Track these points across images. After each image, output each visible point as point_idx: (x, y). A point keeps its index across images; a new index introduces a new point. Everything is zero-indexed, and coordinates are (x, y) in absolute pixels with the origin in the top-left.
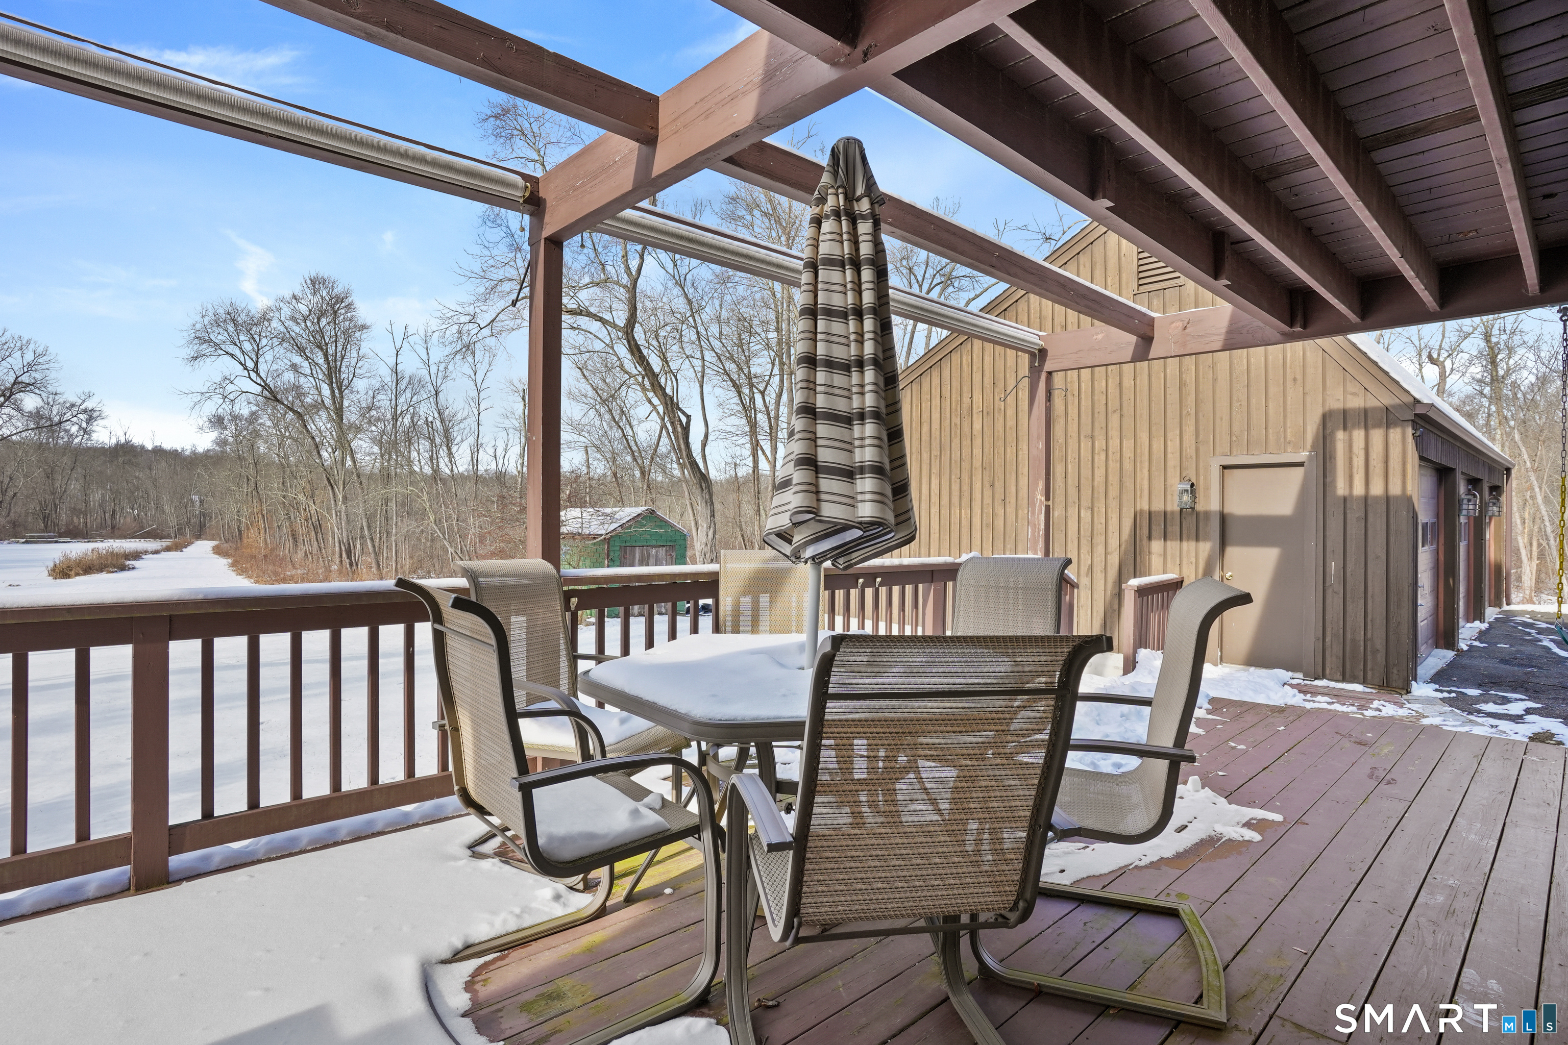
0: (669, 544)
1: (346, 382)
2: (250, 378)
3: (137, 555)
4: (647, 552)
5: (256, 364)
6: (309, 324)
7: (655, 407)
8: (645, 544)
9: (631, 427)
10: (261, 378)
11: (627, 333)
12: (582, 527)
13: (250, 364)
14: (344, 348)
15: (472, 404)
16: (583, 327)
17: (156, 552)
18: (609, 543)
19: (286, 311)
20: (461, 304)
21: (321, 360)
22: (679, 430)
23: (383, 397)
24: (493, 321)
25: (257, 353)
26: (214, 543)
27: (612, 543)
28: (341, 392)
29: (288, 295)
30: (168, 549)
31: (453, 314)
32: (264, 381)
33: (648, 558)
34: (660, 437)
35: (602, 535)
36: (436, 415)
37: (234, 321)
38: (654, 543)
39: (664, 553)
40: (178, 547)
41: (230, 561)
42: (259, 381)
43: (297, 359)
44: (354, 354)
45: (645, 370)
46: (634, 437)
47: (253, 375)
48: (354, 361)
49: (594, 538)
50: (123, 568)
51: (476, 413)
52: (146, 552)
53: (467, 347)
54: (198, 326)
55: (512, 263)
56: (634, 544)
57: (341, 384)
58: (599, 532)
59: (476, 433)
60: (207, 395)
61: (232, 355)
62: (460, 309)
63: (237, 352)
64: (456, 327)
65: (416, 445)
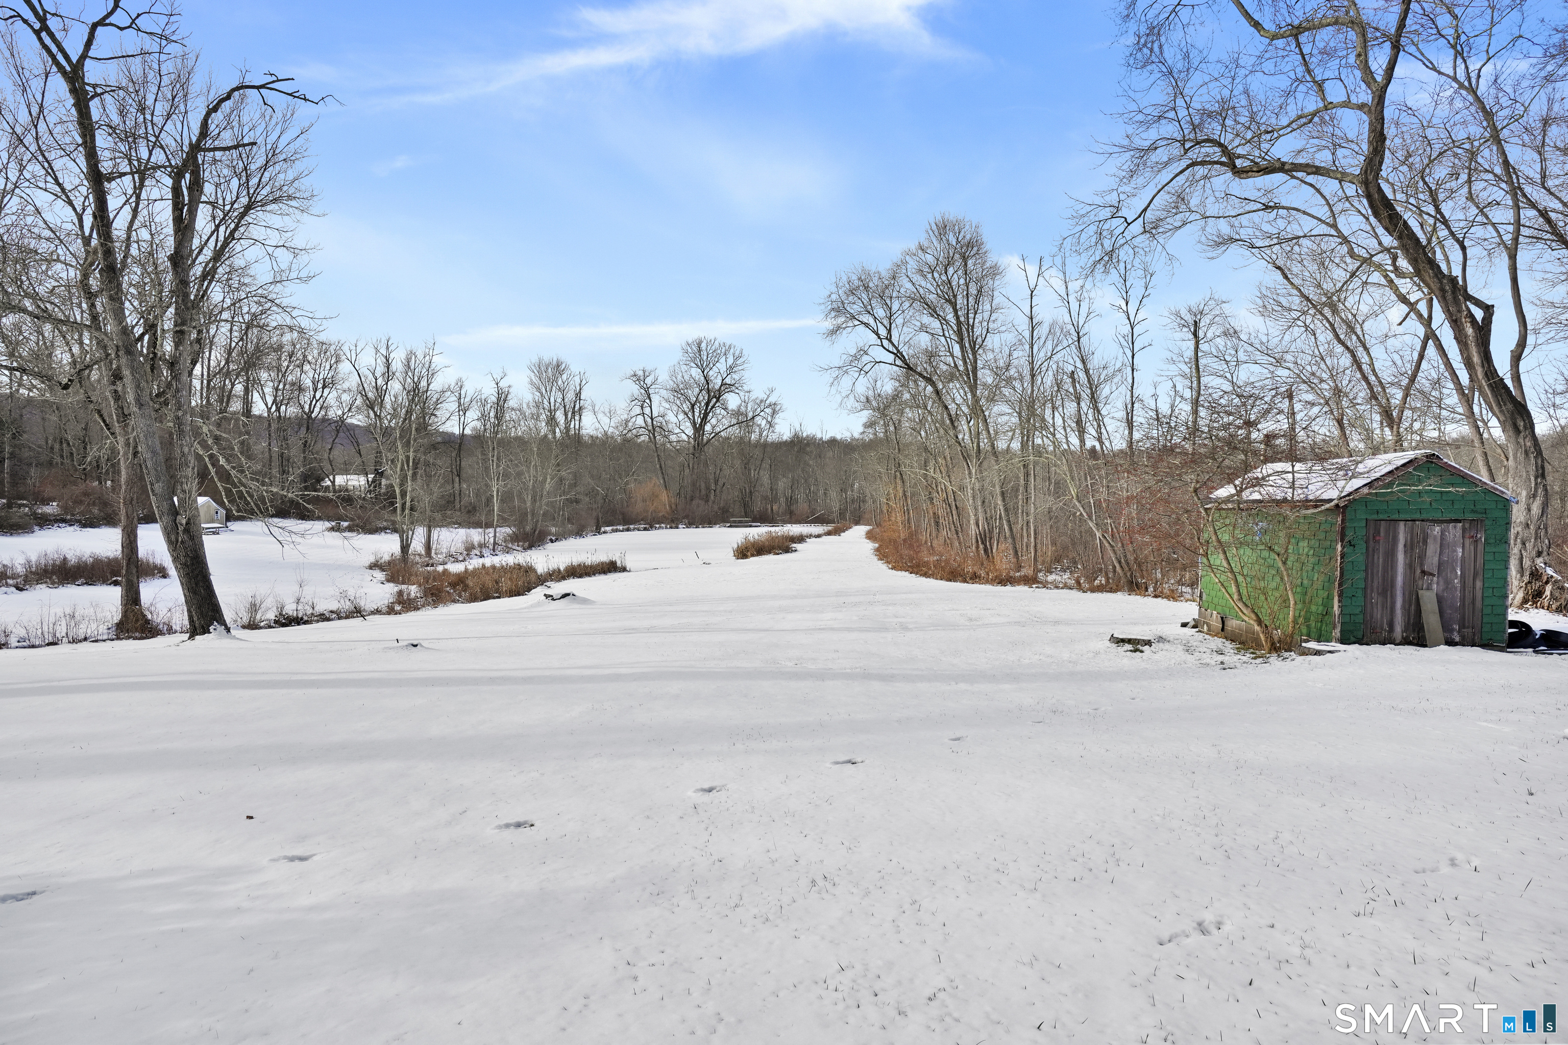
0: (1470, 516)
1: (979, 340)
2: (882, 346)
3: (801, 539)
4: (1424, 531)
5: (889, 331)
6: (936, 275)
7: (1412, 306)
8: (1417, 516)
9: (1366, 349)
10: (893, 345)
11: (1366, 183)
12: (1293, 486)
13: (883, 332)
14: (977, 302)
15: (1125, 344)
16: (1284, 204)
17: (819, 536)
18: (1343, 513)
19: (912, 264)
20: (1102, 194)
21: (950, 317)
22: (1470, 331)
23: (1021, 353)
24: (1145, 210)
25: (890, 319)
26: (868, 528)
27: (1349, 514)
28: (974, 353)
29: (913, 246)
30: (829, 533)
31: (1089, 208)
32: (897, 348)
33: (1425, 542)
34: (1421, 357)
35: (1331, 500)
36: (1079, 364)
37: (867, 288)
38: (1438, 516)
39: (1459, 533)
40: (836, 532)
41: (877, 545)
42: (891, 348)
43: (927, 319)
44: (987, 307)
45: (1400, 238)
46: (1372, 364)
47: (885, 342)
48: (986, 315)
49: (1316, 507)
50: (787, 550)
51: (1129, 354)
52: (810, 536)
53: (1110, 254)
54: (834, 297)
55: (1171, 114)
56: (1396, 516)
57: (975, 343)
58: (1325, 496)
59: (1131, 381)
60: (845, 369)
61: (867, 325)
62: (1099, 201)
63: (871, 321)
64: (1093, 228)
65: (1060, 409)
